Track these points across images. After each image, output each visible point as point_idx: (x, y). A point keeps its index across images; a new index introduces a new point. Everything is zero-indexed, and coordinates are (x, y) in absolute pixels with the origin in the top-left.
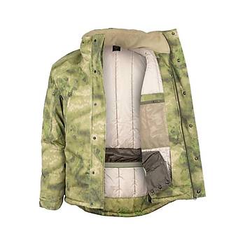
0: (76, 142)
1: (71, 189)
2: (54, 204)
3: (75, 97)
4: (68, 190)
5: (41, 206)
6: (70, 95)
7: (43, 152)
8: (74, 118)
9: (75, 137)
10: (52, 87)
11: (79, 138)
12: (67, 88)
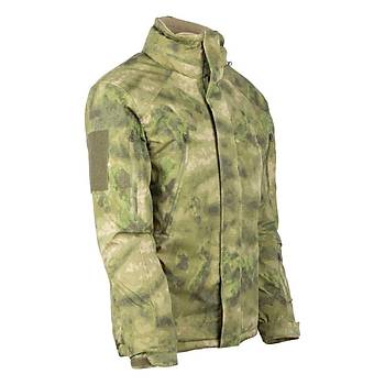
0: (201, 228)
3: (196, 143)
6: (186, 139)
9: (198, 220)
11: (206, 219)
12: (181, 129)
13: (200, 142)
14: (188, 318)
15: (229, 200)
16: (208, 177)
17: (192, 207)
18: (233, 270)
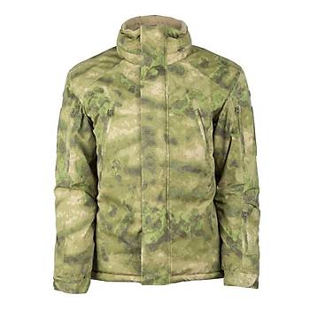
0: (122, 185)
1: (111, 257)
2: (75, 285)
3: (119, 117)
4: (106, 260)
5: (56, 289)
6: (111, 114)
7: (57, 205)
8: (118, 150)
9: (119, 178)
10: (70, 104)
11: (127, 178)
12: (106, 105)
13: (124, 116)
14: (118, 255)
15: (150, 163)
16: (129, 144)
17: (113, 167)
18: (154, 221)
